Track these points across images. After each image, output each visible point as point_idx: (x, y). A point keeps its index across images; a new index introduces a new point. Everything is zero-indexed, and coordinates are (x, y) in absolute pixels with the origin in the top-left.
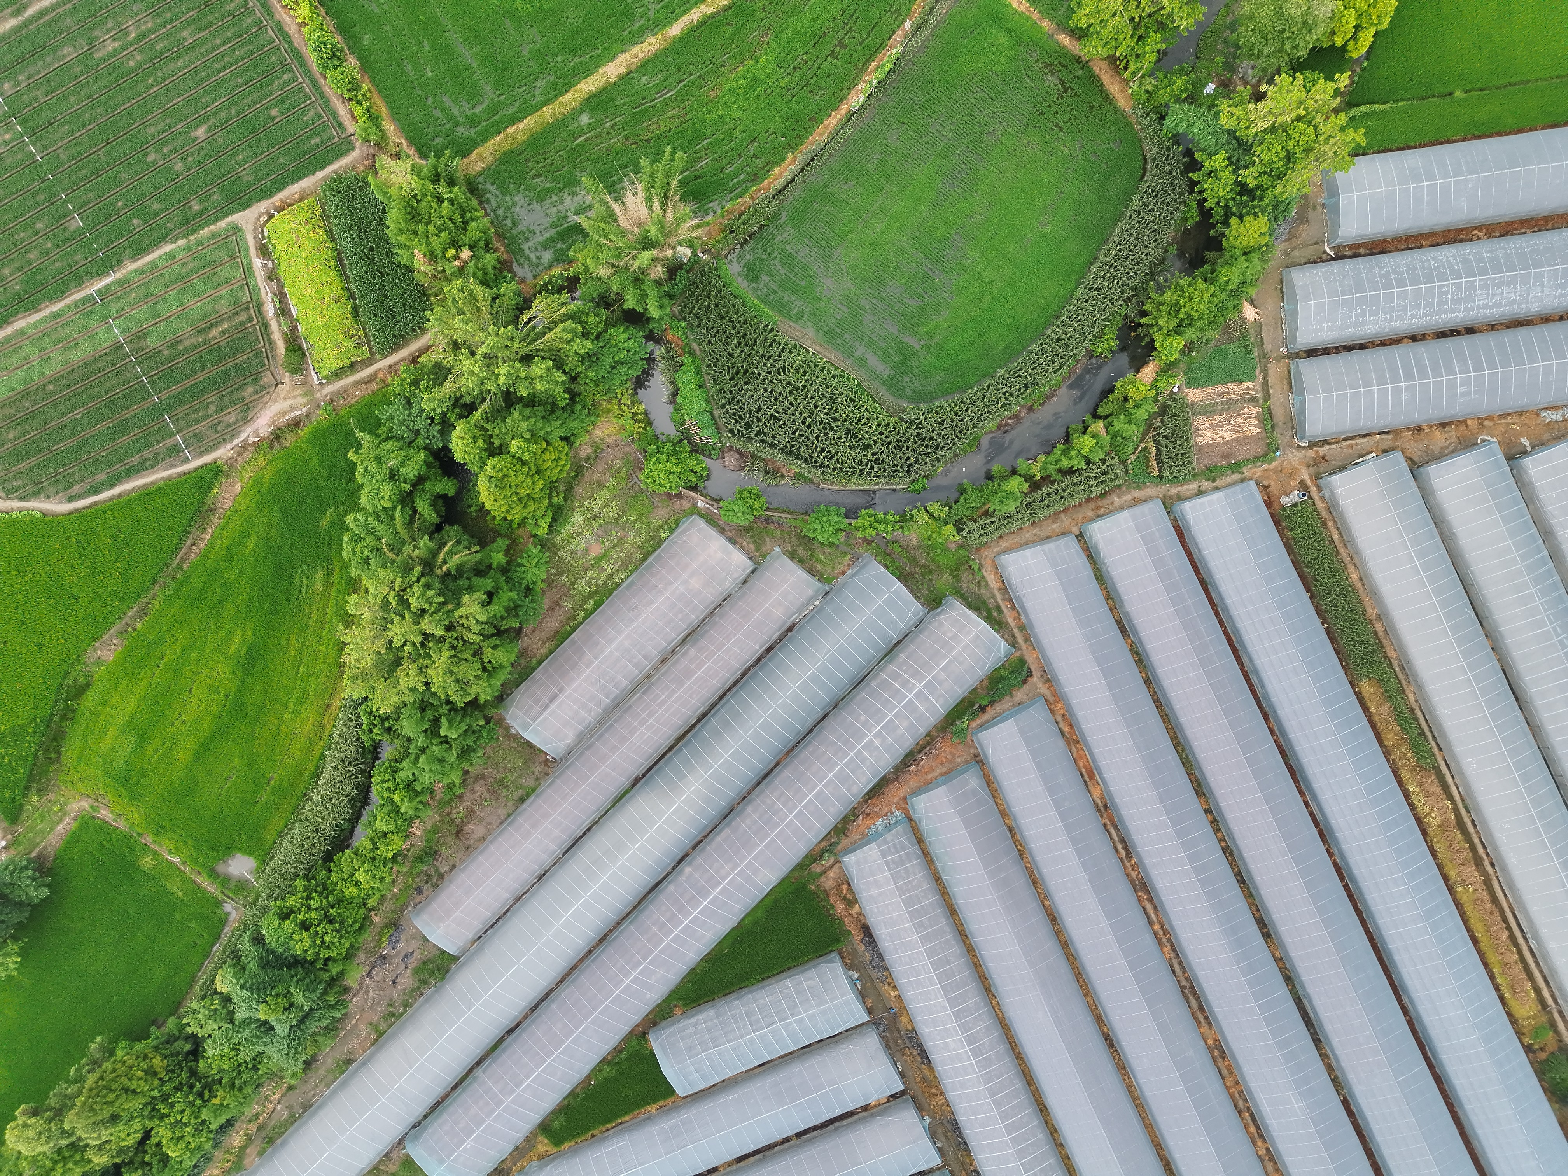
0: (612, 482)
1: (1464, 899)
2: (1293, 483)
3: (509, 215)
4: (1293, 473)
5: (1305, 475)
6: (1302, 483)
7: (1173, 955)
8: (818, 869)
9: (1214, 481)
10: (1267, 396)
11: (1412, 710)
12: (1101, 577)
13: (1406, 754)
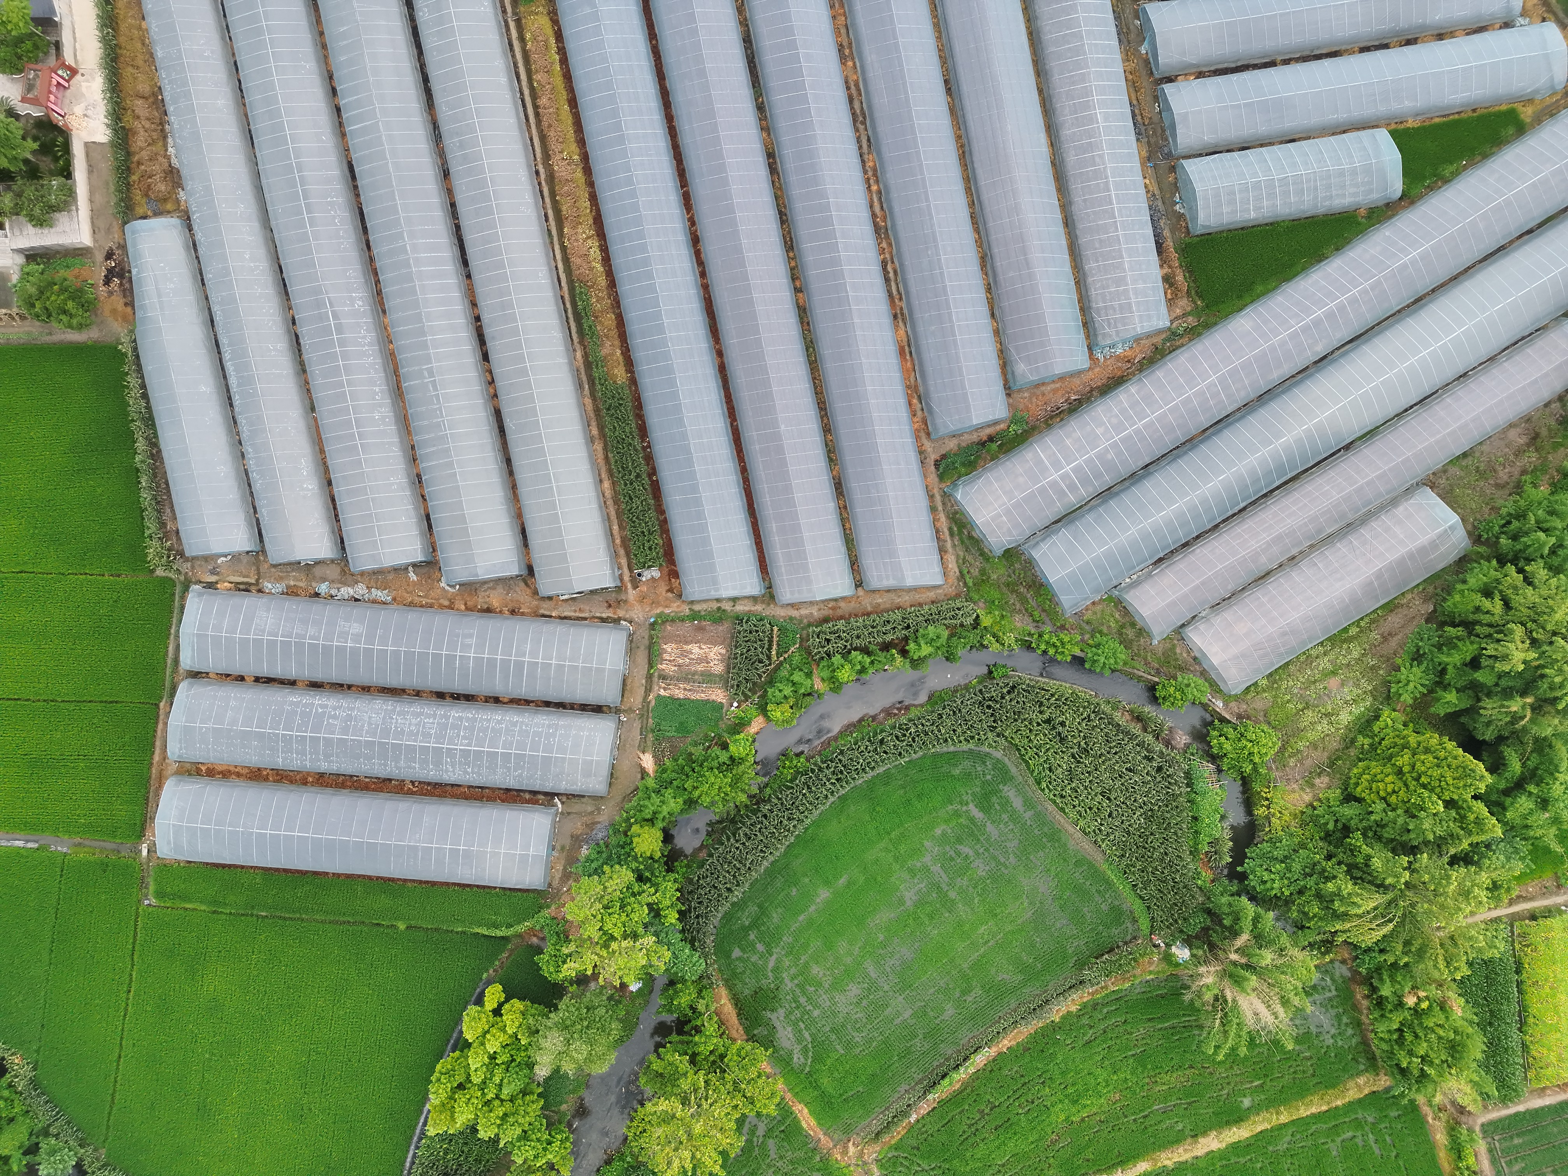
0: (1301, 745)
1: (574, 147)
2: (644, 588)
3: (1343, 1028)
4: (642, 599)
5: (632, 594)
6: (635, 587)
7: (866, 157)
8: (1190, 319)
9: (719, 608)
10: (649, 677)
11: (581, 342)
12: (850, 542)
13: (598, 301)
